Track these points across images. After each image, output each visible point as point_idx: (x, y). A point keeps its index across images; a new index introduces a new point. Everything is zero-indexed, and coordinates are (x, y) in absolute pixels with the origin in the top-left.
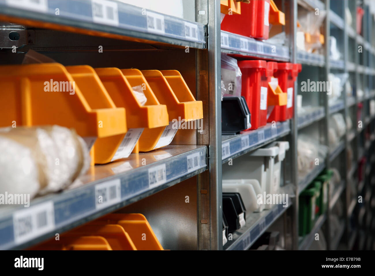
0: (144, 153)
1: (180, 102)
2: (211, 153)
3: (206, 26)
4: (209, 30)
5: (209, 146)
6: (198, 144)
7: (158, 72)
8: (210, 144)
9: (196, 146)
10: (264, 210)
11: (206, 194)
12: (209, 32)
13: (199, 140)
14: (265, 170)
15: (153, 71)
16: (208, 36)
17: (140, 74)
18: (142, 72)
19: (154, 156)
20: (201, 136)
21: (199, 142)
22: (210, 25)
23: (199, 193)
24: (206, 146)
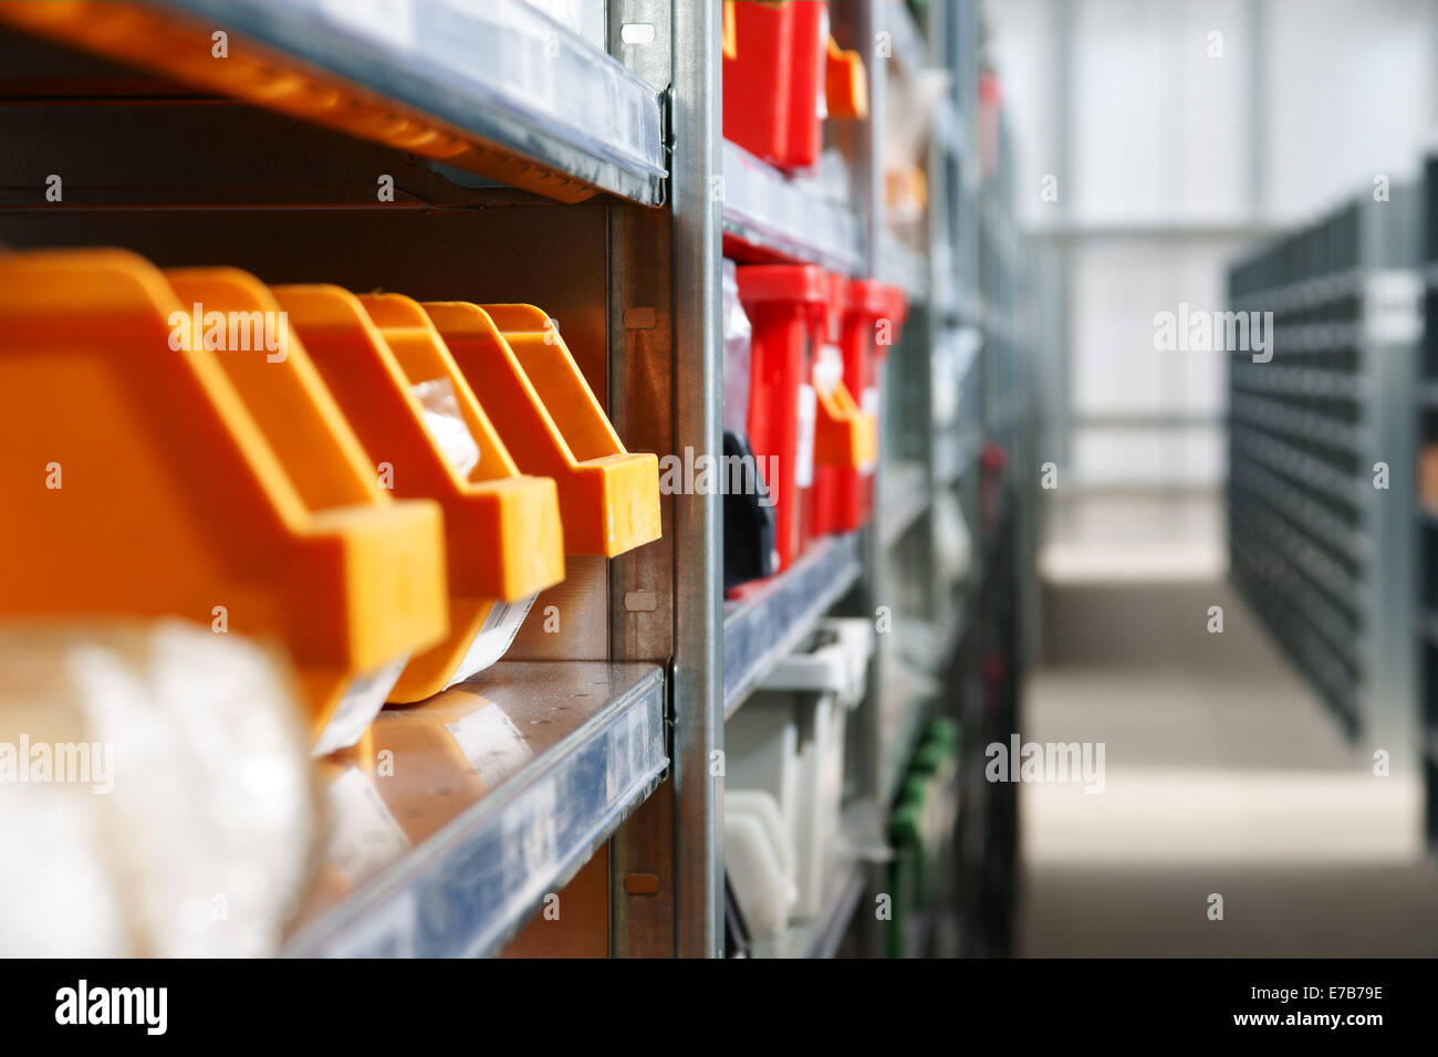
0: (397, 713)
1: (579, 459)
2: (683, 699)
3: (665, 99)
4: (679, 119)
5: (676, 669)
6: (616, 656)
7: (476, 313)
8: (680, 656)
9: (603, 668)
10: (794, 922)
11: (655, 894)
12: (679, 124)
13: (618, 637)
14: (799, 749)
15: (448, 308)
16: (674, 147)
17: (417, 323)
18: (427, 309)
19: (446, 725)
20: (631, 615)
21: (618, 645)
22: (681, 92)
23: (621, 890)
24: (660, 670)
